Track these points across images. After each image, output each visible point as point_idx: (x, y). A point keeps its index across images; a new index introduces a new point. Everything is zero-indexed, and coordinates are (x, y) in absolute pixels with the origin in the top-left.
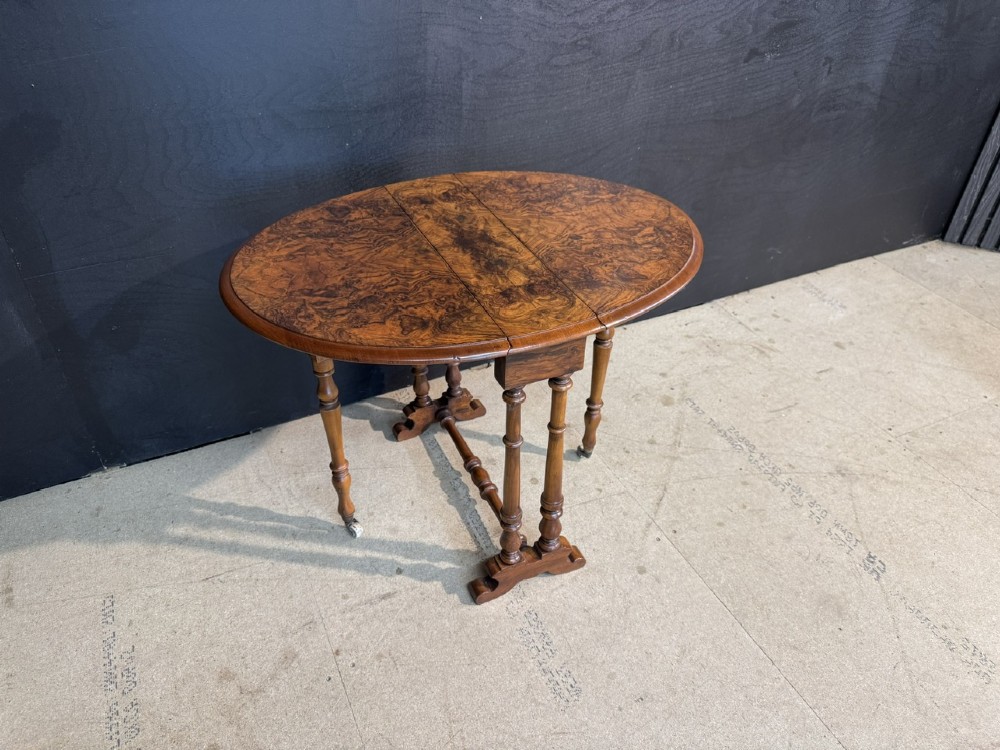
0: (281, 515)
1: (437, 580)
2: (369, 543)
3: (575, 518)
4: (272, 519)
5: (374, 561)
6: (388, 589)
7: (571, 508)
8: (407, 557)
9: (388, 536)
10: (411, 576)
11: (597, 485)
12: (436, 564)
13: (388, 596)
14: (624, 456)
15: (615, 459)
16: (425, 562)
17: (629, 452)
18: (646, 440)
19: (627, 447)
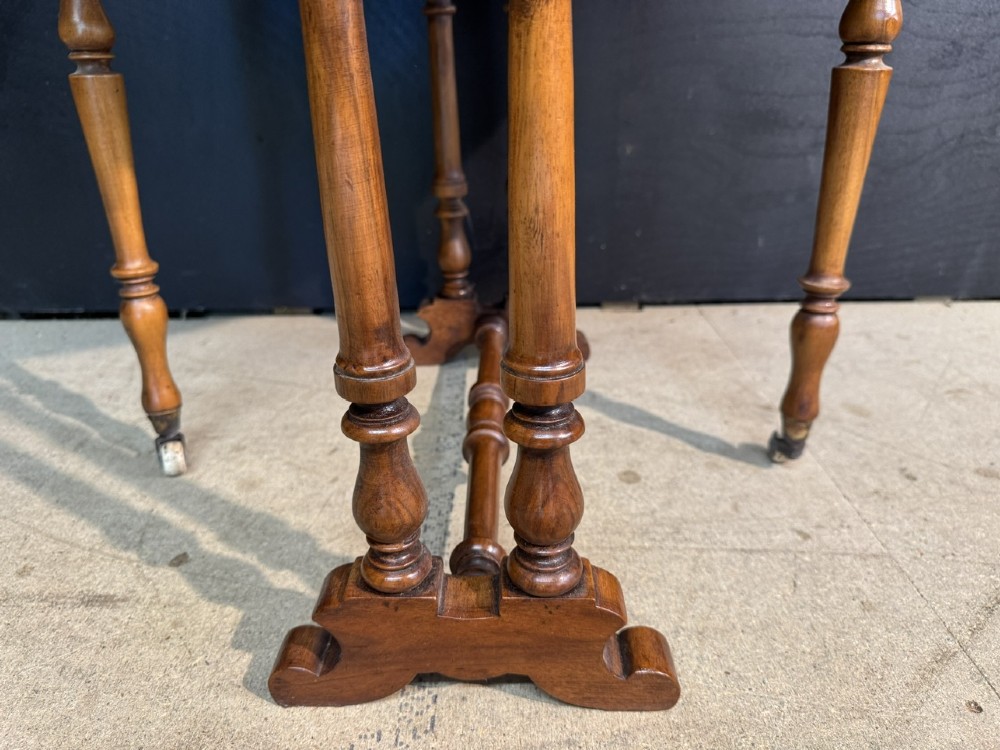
0: (98, 414)
1: (240, 607)
2: (174, 487)
3: (704, 577)
4: (79, 415)
5: (154, 523)
6: (117, 589)
7: (701, 551)
8: (225, 537)
9: (230, 490)
10: (193, 578)
11: (799, 525)
12: (268, 572)
13: (106, 600)
14: (899, 484)
15: (873, 484)
16: (251, 559)
17: (914, 479)
18: (973, 466)
19: (912, 469)
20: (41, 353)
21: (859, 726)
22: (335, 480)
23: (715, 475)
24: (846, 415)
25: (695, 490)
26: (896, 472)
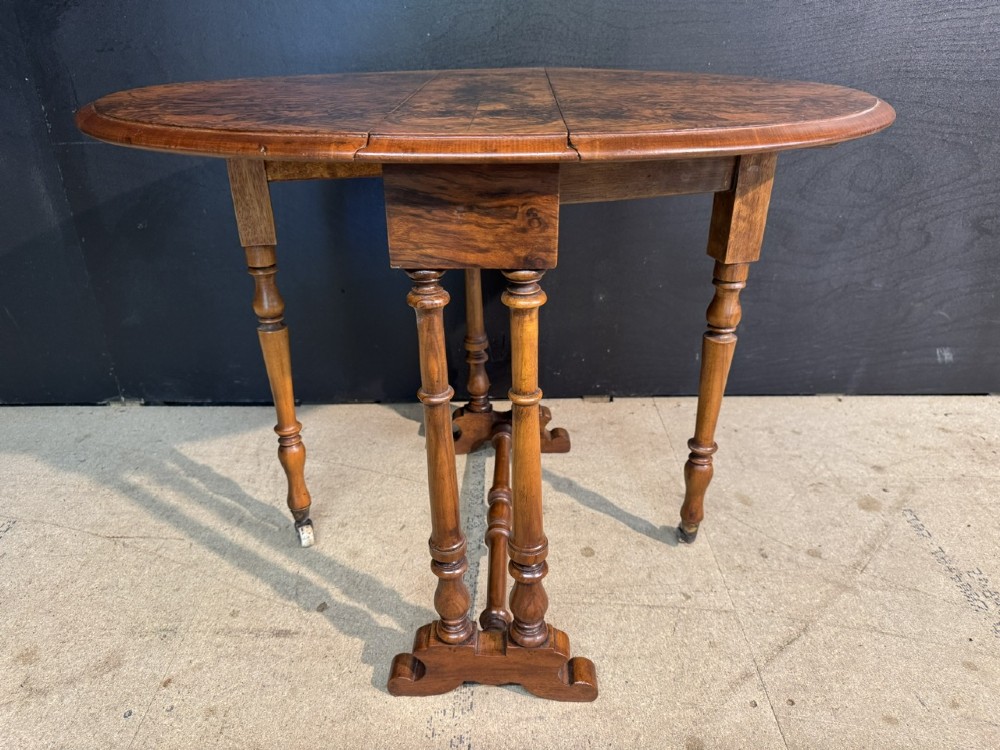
0: (245, 496)
1: (362, 638)
2: (313, 560)
3: (623, 623)
4: (232, 496)
5: (302, 582)
6: (291, 626)
7: (624, 606)
8: (346, 592)
9: (343, 558)
10: (332, 619)
11: (685, 589)
12: (375, 616)
13: (286, 633)
14: (755, 560)
15: (739, 560)
16: (363, 607)
17: (766, 557)
18: (806, 548)
19: (767, 550)
20: (191, 439)
21: (690, 712)
22: (406, 551)
23: (641, 551)
24: (736, 504)
25: (627, 562)
26: (756, 552)
